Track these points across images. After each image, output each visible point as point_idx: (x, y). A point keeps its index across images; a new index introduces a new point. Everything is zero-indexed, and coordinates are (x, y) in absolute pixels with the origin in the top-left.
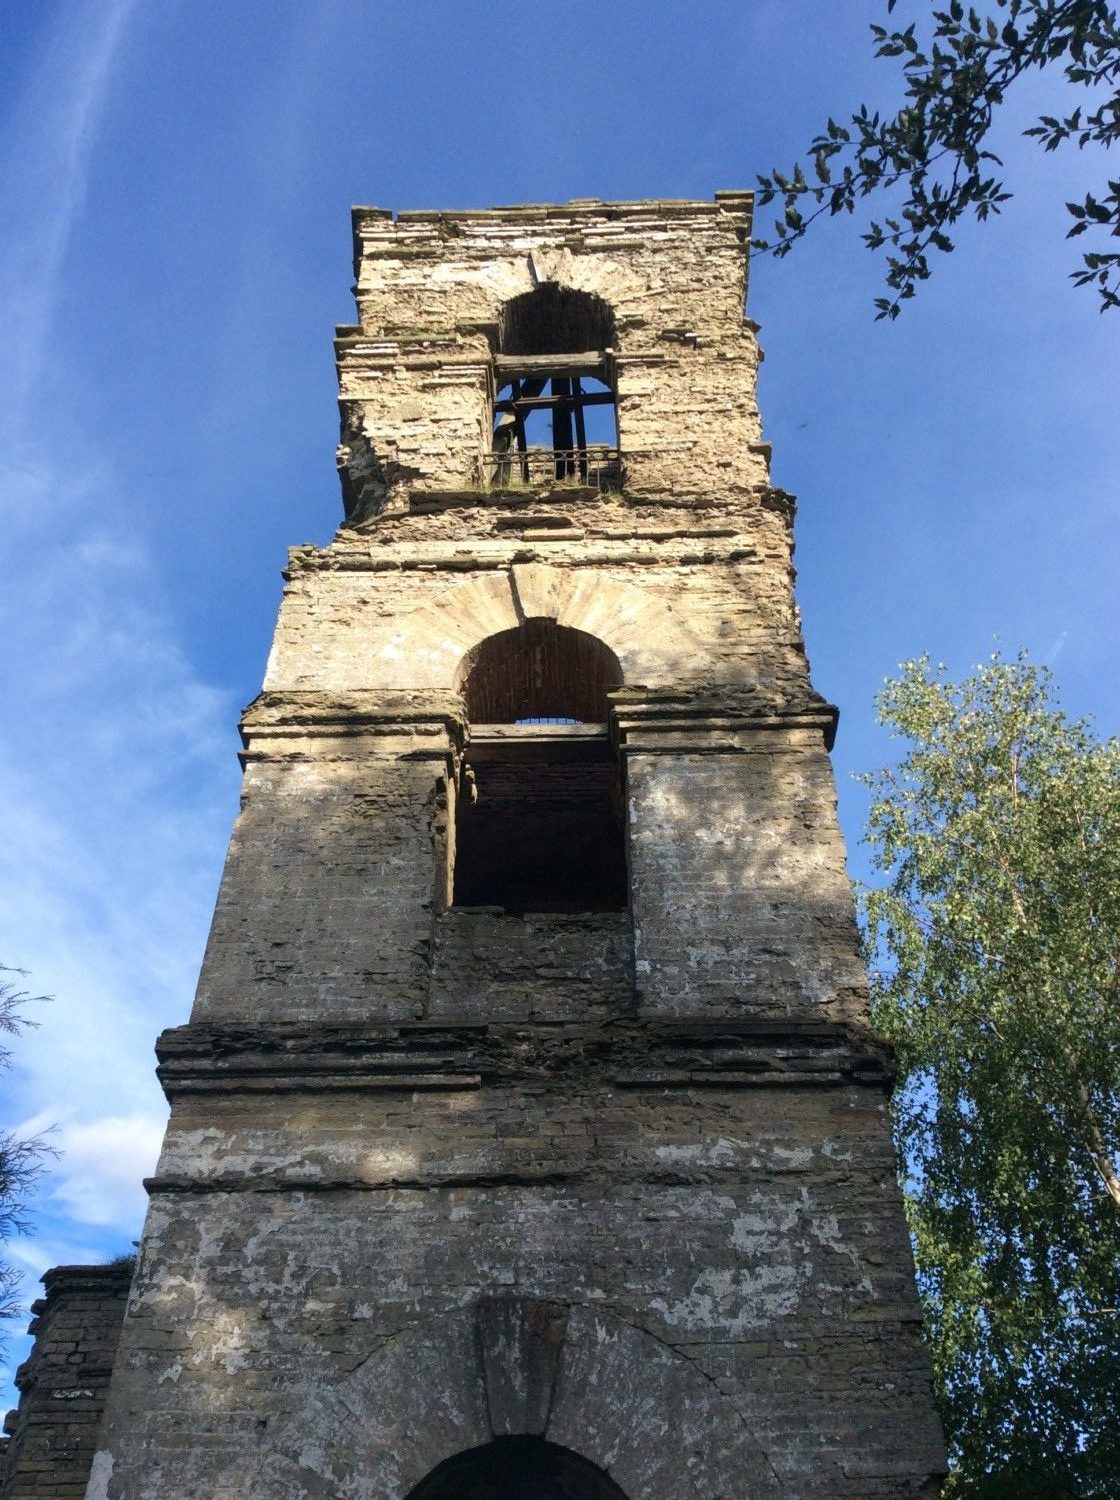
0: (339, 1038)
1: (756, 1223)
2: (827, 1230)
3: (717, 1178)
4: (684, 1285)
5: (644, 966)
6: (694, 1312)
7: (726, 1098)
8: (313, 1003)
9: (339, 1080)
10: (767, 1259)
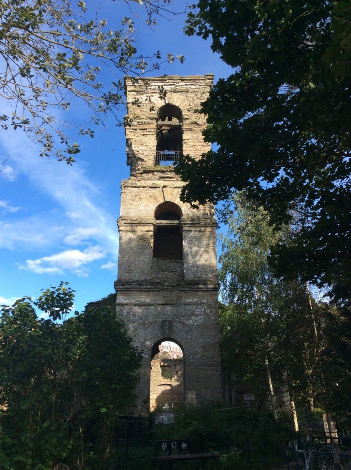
0: (140, 283)
1: (199, 310)
2: (208, 311)
3: (194, 304)
4: (189, 319)
5: (185, 271)
6: (190, 322)
7: (196, 292)
8: (135, 277)
9: (141, 290)
10: (200, 315)
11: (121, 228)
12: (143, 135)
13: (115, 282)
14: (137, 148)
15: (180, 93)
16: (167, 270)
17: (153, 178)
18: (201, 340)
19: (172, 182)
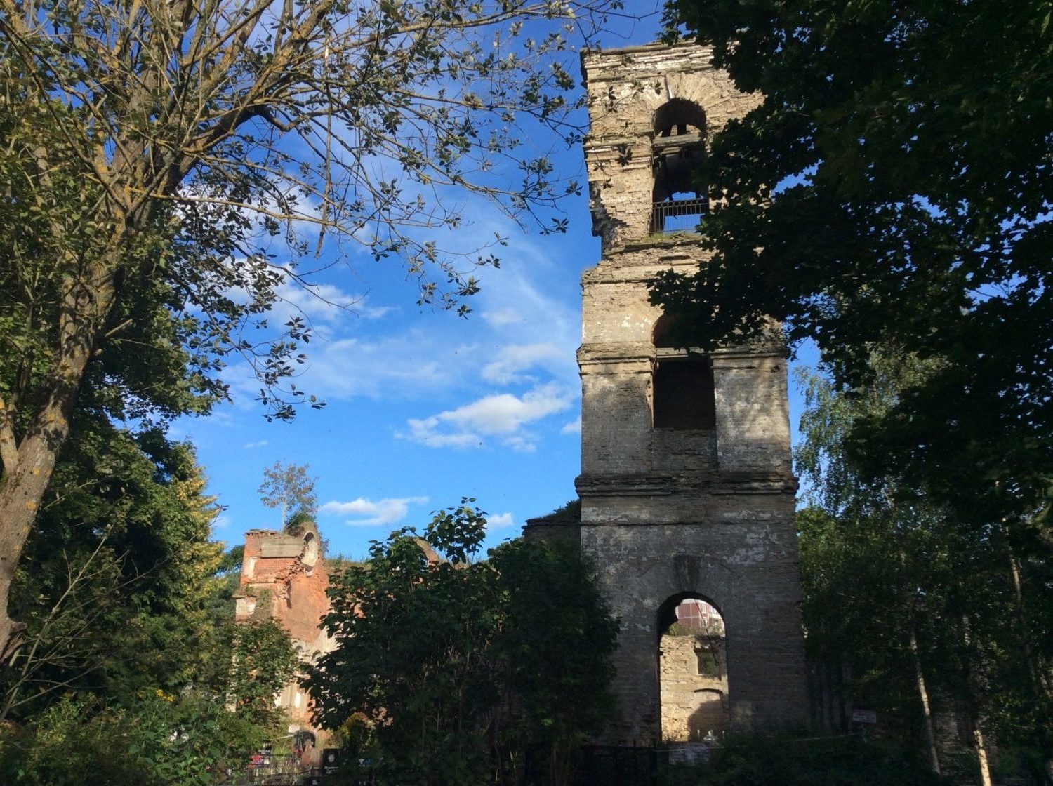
0: (628, 480)
1: (753, 536)
2: (774, 538)
3: (741, 522)
4: (732, 553)
5: (720, 454)
6: (735, 560)
7: (746, 498)
8: (617, 467)
9: (629, 493)
10: (756, 546)
11: (585, 369)
12: (624, 171)
13: (576, 479)
14: (611, 201)
15: (699, 73)
16: (682, 452)
17: (647, 262)
18: (759, 598)
19: (688, 267)
